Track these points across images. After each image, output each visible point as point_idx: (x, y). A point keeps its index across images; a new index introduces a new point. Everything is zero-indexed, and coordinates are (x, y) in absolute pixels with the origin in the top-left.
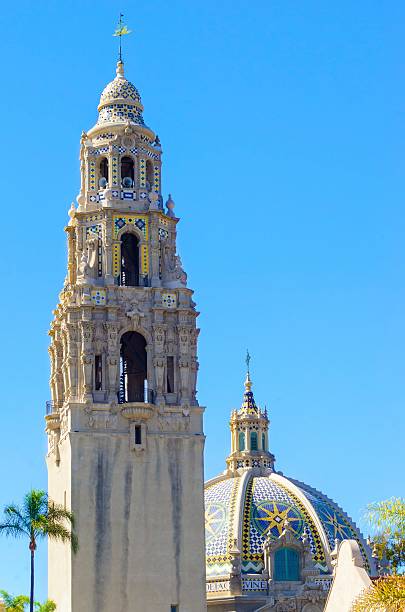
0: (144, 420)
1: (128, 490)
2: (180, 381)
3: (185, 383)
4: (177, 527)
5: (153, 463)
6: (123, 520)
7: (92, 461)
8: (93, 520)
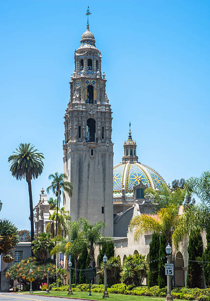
0: (94, 148)
1: (89, 170)
2: (106, 135)
3: (107, 135)
4: (104, 182)
5: (97, 161)
6: (87, 180)
7: (77, 161)
8: (77, 180)
